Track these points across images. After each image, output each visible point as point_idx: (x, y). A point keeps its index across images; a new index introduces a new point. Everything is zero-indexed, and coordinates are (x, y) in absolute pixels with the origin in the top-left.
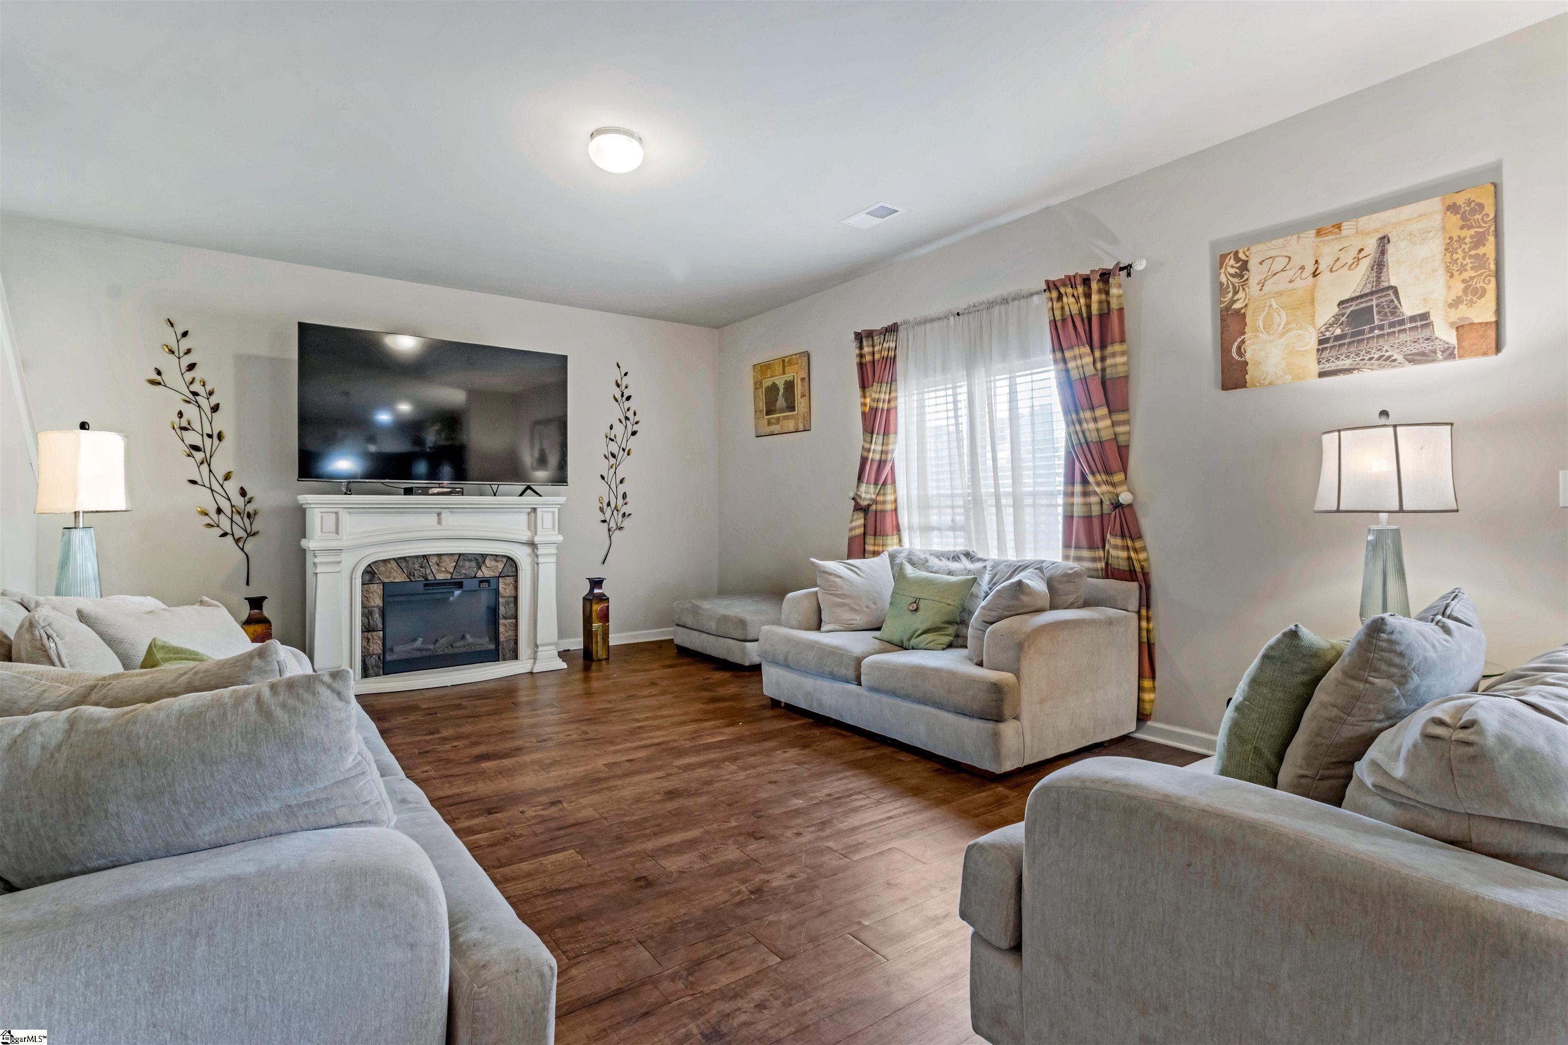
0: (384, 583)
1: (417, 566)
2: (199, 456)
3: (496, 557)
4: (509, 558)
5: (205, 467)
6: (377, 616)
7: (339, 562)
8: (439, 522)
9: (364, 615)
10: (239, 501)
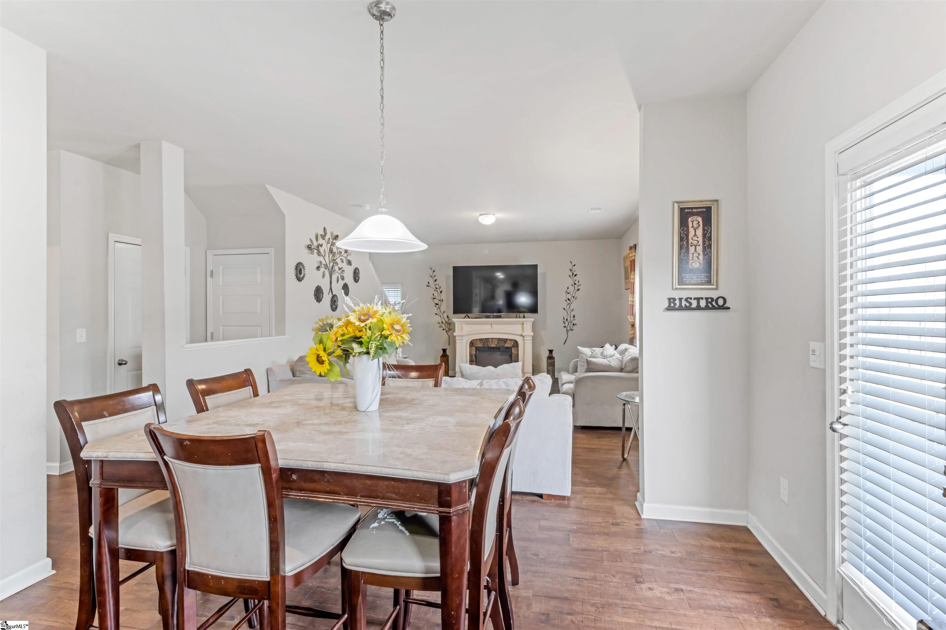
0: (476, 347)
1: (485, 342)
2: (437, 306)
3: (511, 340)
4: (515, 340)
5: (439, 310)
6: (474, 357)
7: (462, 340)
8: (492, 328)
9: (470, 356)
10: (447, 319)
